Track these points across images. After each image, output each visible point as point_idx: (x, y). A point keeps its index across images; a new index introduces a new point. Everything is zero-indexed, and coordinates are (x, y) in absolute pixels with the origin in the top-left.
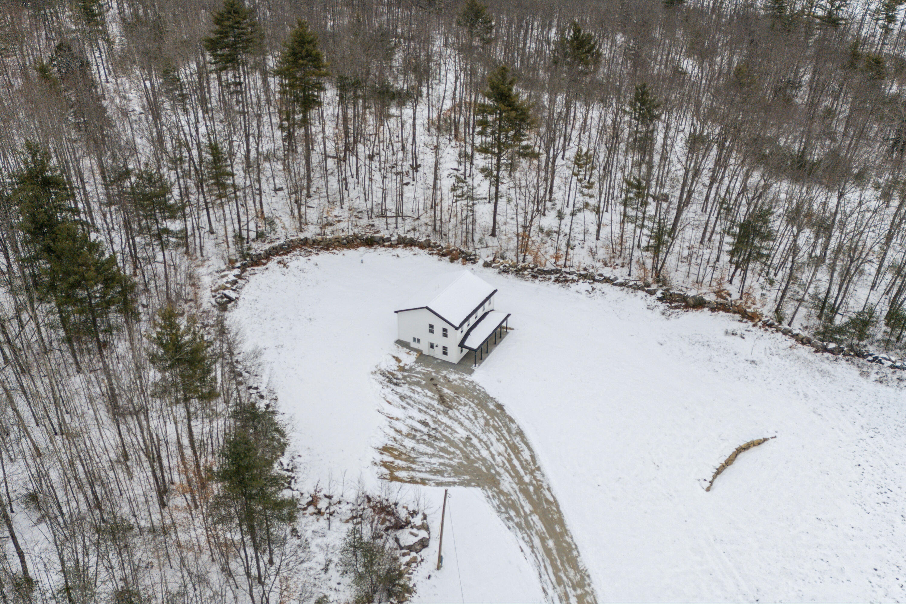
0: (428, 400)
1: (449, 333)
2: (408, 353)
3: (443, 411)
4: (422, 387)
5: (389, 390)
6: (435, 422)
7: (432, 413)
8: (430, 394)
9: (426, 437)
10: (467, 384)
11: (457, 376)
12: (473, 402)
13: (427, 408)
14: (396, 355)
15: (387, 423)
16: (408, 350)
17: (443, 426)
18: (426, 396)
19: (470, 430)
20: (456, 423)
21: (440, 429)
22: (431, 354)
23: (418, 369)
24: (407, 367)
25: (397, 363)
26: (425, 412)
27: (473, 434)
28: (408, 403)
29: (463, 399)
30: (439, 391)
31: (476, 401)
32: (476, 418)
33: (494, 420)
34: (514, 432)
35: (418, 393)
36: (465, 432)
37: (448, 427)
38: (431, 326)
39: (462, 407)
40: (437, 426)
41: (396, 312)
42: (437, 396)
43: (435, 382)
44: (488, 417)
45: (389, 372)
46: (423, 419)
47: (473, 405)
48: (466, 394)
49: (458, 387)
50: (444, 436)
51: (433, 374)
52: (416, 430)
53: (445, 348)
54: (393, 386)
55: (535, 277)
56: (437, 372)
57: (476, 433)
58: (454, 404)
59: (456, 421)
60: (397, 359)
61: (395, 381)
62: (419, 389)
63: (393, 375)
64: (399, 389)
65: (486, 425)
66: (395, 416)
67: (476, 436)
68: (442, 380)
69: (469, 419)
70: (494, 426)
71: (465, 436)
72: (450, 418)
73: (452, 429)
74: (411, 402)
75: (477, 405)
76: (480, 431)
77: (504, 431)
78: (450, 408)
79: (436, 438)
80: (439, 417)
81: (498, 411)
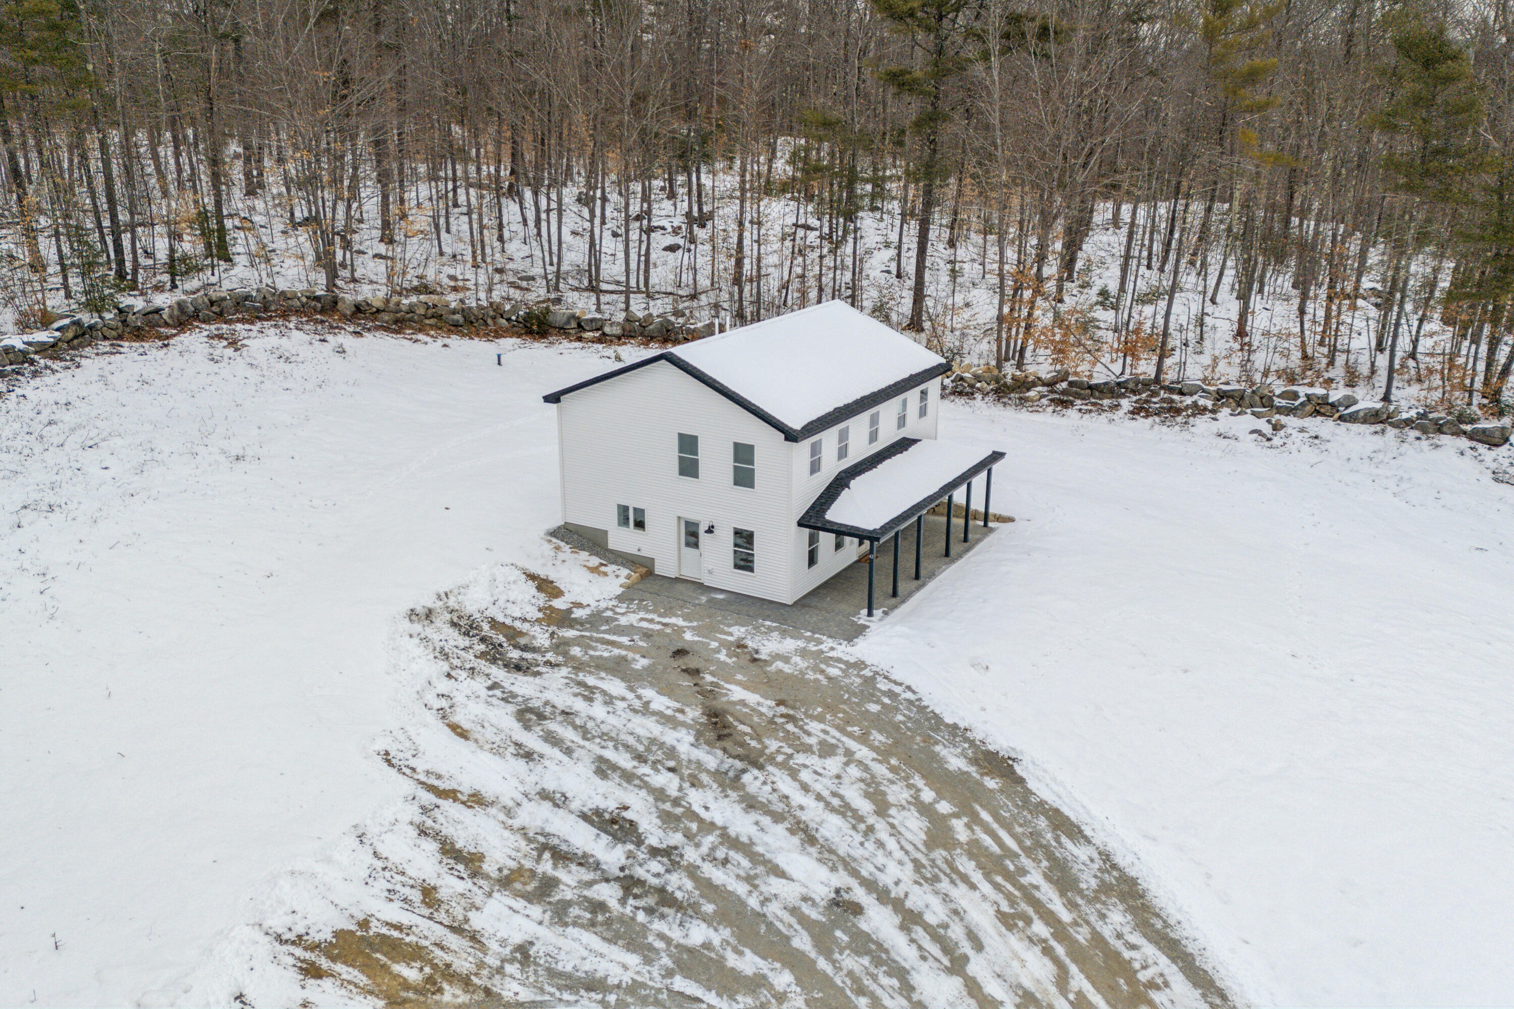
0: (648, 727)
1: (761, 464)
2: (594, 570)
3: (718, 775)
4: (631, 678)
5: (479, 685)
6: (668, 820)
7: (663, 779)
8: (660, 703)
9: (609, 893)
10: (834, 672)
11: (790, 645)
12: (864, 739)
13: (641, 758)
14: (542, 573)
15: (412, 812)
16: (595, 561)
17: (709, 840)
18: (645, 709)
19: (849, 865)
20: (780, 830)
21: (691, 855)
22: (689, 573)
23: (632, 619)
24: (578, 613)
25: (541, 599)
26: (628, 777)
27: (870, 885)
28: (551, 739)
29: (814, 727)
30: (708, 694)
31: (878, 737)
32: (882, 808)
33: (975, 819)
34: (1089, 882)
35: (609, 700)
36: (823, 872)
37: (735, 843)
38: (688, 444)
39: (813, 761)
40: (676, 838)
41: (553, 398)
42: (694, 714)
43: (692, 662)
44: (944, 807)
45: (493, 622)
46: (611, 805)
47: (863, 753)
48: (830, 708)
49: (799, 680)
50: (708, 887)
51: (688, 636)
52: (561, 856)
53: (744, 538)
54: (498, 673)
55: (1064, 404)
56: (708, 631)
57: (886, 880)
58: (773, 745)
59: (778, 818)
60: (545, 586)
61: (515, 654)
62: (615, 687)
63: (512, 634)
64: (523, 685)
65: (932, 842)
66: (466, 785)
67: (883, 896)
68: (722, 656)
69: (845, 810)
70: (975, 850)
71: (822, 893)
72: (751, 804)
73: (756, 858)
74: (569, 734)
75: (884, 754)
76: (907, 873)
77: (1034, 877)
78: (755, 760)
79: (665, 898)
80: (695, 798)
81: (991, 783)
